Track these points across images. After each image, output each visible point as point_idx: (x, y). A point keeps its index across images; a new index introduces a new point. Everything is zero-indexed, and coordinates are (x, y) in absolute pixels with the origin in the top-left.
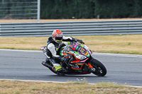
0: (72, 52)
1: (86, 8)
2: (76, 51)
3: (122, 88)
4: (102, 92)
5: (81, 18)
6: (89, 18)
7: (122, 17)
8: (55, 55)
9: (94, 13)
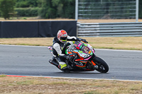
0: (76, 51)
2: (80, 50)
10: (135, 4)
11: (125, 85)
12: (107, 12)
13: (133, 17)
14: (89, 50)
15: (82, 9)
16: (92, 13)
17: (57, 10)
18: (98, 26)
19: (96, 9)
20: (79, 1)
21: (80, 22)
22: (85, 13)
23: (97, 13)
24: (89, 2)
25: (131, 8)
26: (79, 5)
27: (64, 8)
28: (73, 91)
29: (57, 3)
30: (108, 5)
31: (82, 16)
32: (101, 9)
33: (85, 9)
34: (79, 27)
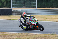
0: (30, 21)
2: (32, 21)
8: (23, 22)
10: (36, 2)
11: (32, 35)
12: (24, 5)
13: (35, 7)
14: (36, 21)
15: (14, 4)
16: (18, 5)
17: (4, 4)
18: (21, 11)
19: (20, 4)
20: (13, 1)
21: (13, 9)
22: (15, 5)
23: (20, 5)
24: (17, 1)
25: (34, 3)
26: (13, 2)
27: (6, 3)
28: (10, 38)
29: (4, 1)
30: (25, 2)
31: (14, 7)
32: (22, 4)
33: (15, 4)
34: (13, 11)
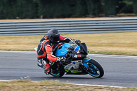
1: (30, 9)
3: (64, 85)
4: (44, 90)
5: (25, 18)
6: (33, 18)
7: (64, 17)
9: (37, 13)
